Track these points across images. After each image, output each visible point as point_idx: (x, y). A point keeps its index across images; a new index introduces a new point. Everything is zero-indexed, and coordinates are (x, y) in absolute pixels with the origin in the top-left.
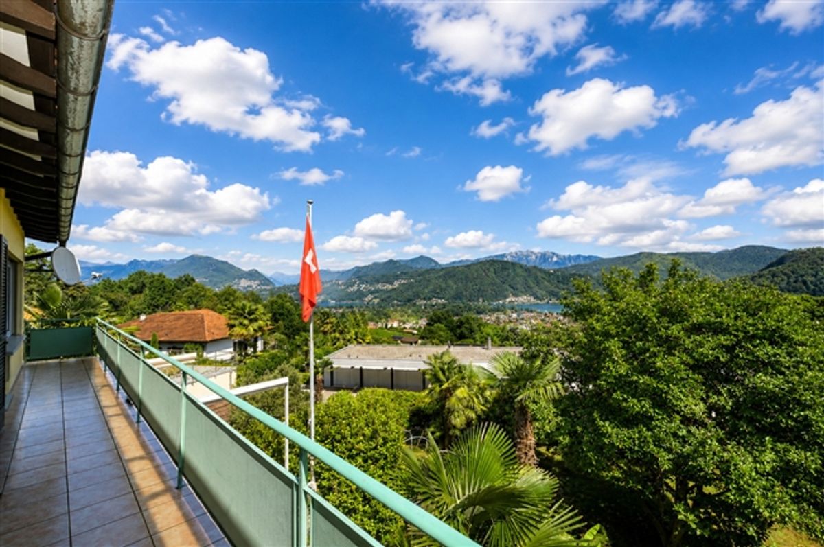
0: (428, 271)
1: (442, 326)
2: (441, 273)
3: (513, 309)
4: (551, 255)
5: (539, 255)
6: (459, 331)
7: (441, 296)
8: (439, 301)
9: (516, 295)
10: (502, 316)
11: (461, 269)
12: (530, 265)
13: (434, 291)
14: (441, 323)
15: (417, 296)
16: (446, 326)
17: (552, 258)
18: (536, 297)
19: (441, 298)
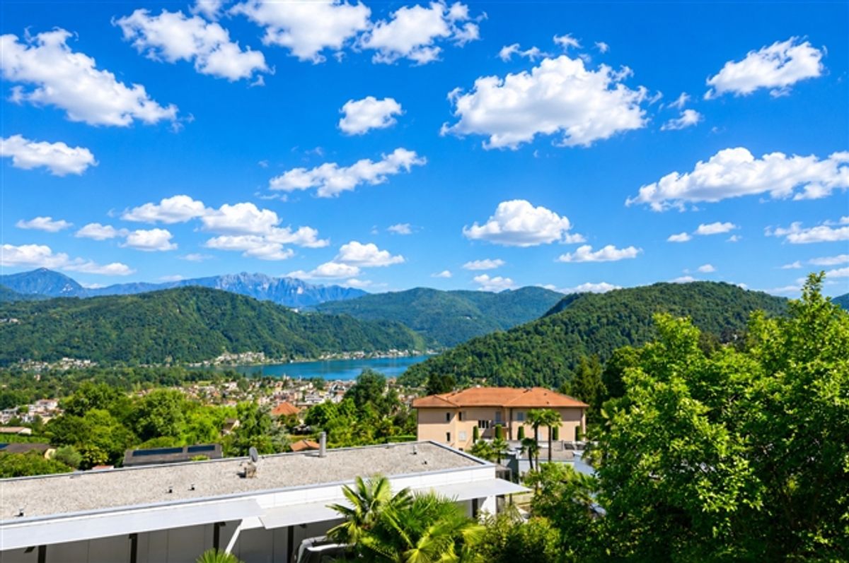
0: (56, 302)
1: (102, 413)
2: (85, 307)
3: (229, 375)
4: (295, 284)
5: (276, 283)
6: (143, 422)
7: (83, 353)
8: (78, 362)
9: (235, 351)
10: (209, 388)
11: (130, 299)
12: (263, 298)
13: (67, 342)
14: (99, 408)
15: (23, 353)
16: (113, 413)
17: (296, 289)
18: (269, 354)
19: (82, 358)
